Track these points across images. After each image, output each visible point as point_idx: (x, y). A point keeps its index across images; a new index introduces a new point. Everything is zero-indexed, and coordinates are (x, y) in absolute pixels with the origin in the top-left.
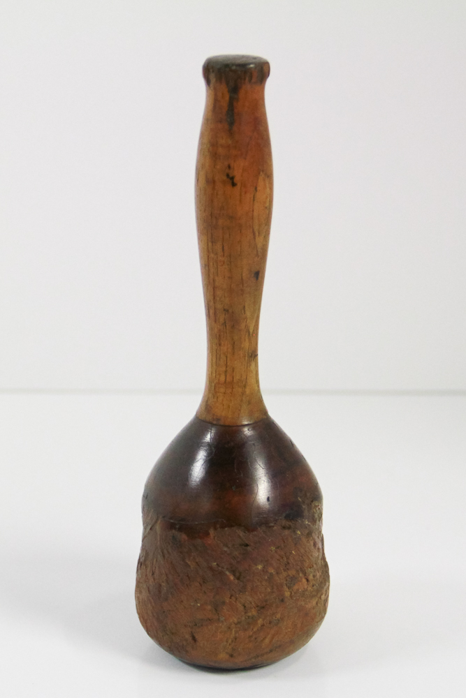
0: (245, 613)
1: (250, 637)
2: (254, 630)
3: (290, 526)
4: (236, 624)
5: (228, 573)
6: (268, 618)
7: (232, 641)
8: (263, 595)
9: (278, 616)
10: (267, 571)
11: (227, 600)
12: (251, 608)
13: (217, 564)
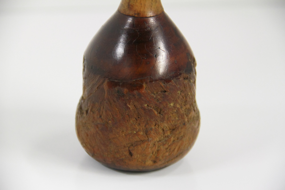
0: (164, 134)
1: (167, 149)
2: (169, 144)
3: (188, 77)
4: (158, 142)
5: (153, 110)
6: (177, 136)
7: (156, 153)
8: (174, 122)
9: (182, 134)
10: (176, 107)
11: (153, 127)
12: (167, 131)
13: (148, 105)
